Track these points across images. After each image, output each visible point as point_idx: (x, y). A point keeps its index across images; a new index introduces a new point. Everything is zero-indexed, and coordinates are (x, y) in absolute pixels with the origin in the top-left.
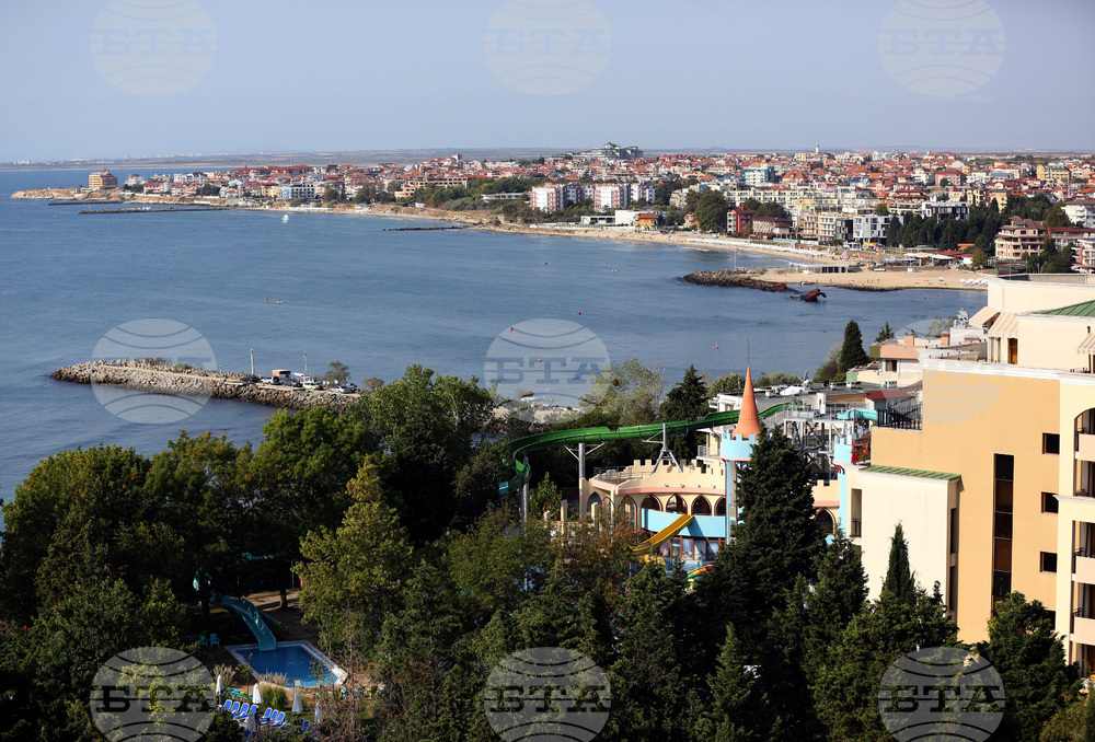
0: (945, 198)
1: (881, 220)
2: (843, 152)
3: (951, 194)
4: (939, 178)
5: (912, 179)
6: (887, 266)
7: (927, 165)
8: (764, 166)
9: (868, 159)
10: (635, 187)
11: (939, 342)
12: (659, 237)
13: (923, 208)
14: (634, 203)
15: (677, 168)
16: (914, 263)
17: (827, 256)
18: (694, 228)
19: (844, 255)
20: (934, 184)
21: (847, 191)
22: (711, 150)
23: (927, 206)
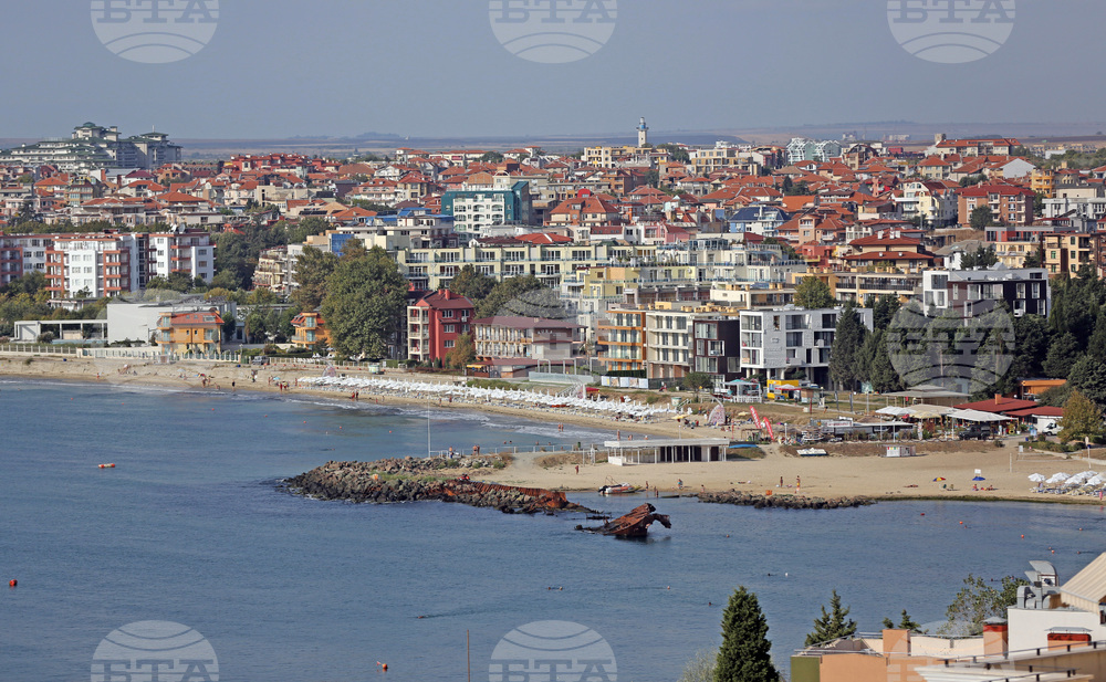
0: (985, 259)
1: (813, 320)
2: (708, 141)
3: (1001, 247)
4: (969, 205)
5: (893, 209)
6: (832, 441)
7: (935, 173)
8: (503, 183)
9: (778, 159)
10: (161, 244)
11: (975, 648)
12: (230, 372)
13: (927, 285)
14: (158, 284)
15: (271, 190)
16: (902, 431)
17: (670, 418)
18: (320, 348)
19: (718, 410)
20: (954, 221)
21: (725, 245)
22: (360, 142)
23: (937, 282)
